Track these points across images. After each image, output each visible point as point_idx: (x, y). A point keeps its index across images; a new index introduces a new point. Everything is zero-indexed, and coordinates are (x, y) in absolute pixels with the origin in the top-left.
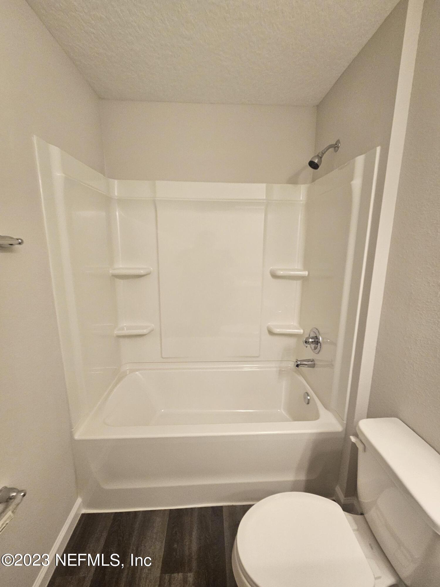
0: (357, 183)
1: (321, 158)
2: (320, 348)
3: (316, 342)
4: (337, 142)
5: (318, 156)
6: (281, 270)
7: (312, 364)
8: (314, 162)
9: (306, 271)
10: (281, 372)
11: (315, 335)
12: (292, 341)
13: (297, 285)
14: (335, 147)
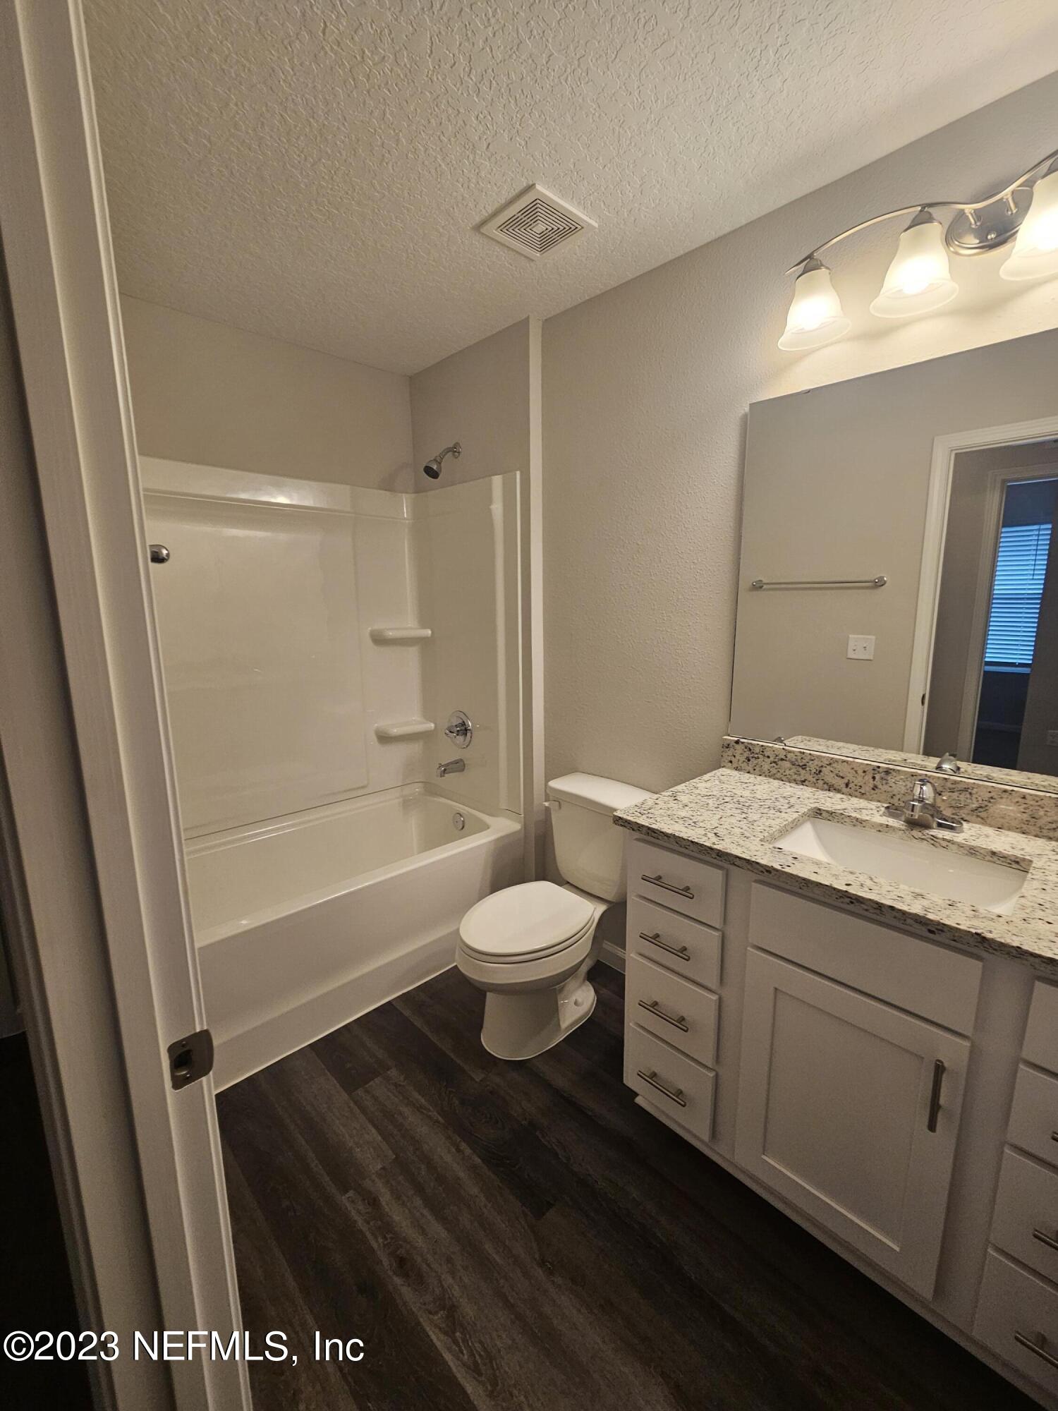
0: (497, 508)
1: (440, 463)
2: (471, 737)
3: (463, 730)
4: (455, 445)
5: (435, 460)
6: (391, 629)
7: (458, 766)
8: (433, 469)
9: (428, 628)
10: (407, 804)
11: (461, 721)
12: (416, 748)
13: (413, 653)
14: (454, 450)
